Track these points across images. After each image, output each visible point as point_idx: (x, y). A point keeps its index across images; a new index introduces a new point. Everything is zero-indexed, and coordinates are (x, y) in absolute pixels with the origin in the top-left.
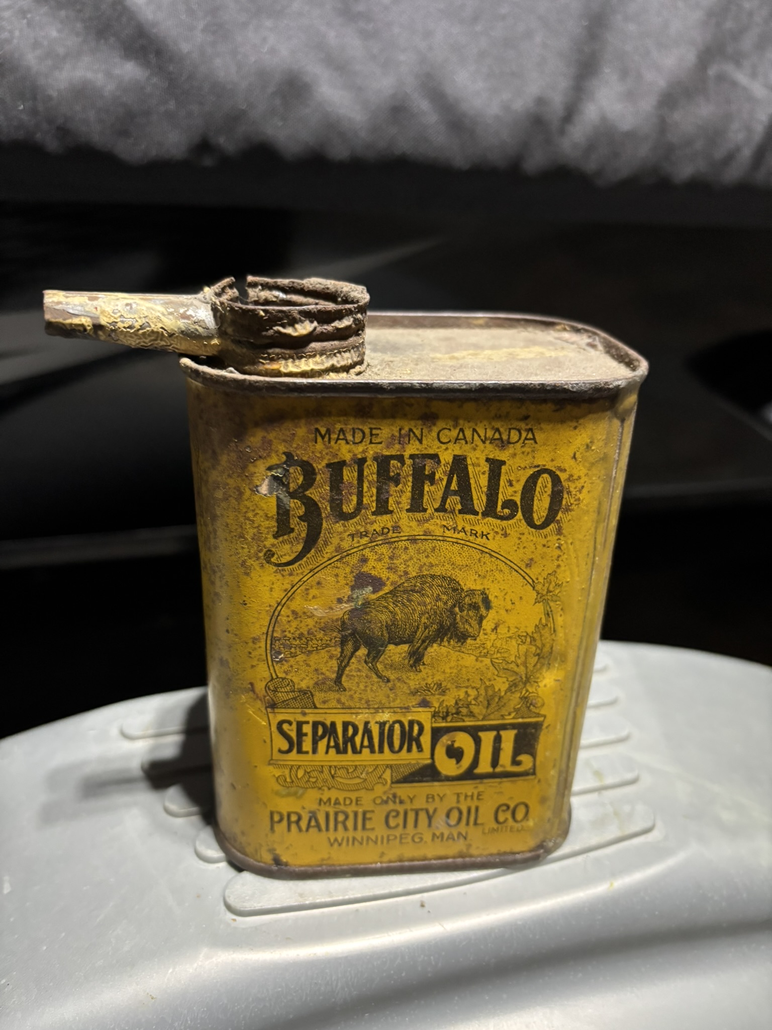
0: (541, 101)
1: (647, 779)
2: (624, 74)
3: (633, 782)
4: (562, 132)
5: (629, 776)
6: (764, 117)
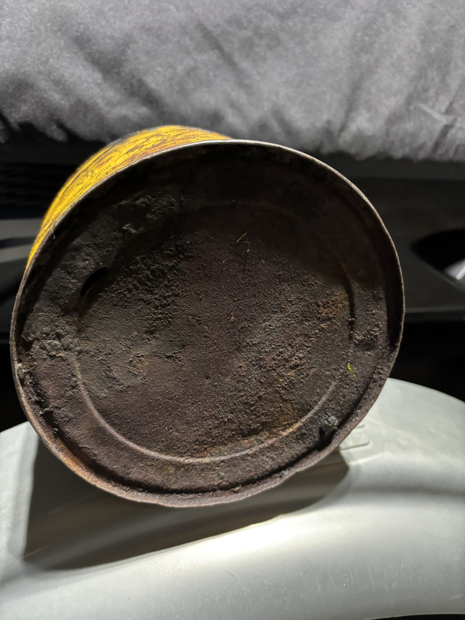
0: (329, 122)
1: (368, 426)
2: (369, 110)
3: (362, 427)
4: (339, 136)
6: (439, 128)
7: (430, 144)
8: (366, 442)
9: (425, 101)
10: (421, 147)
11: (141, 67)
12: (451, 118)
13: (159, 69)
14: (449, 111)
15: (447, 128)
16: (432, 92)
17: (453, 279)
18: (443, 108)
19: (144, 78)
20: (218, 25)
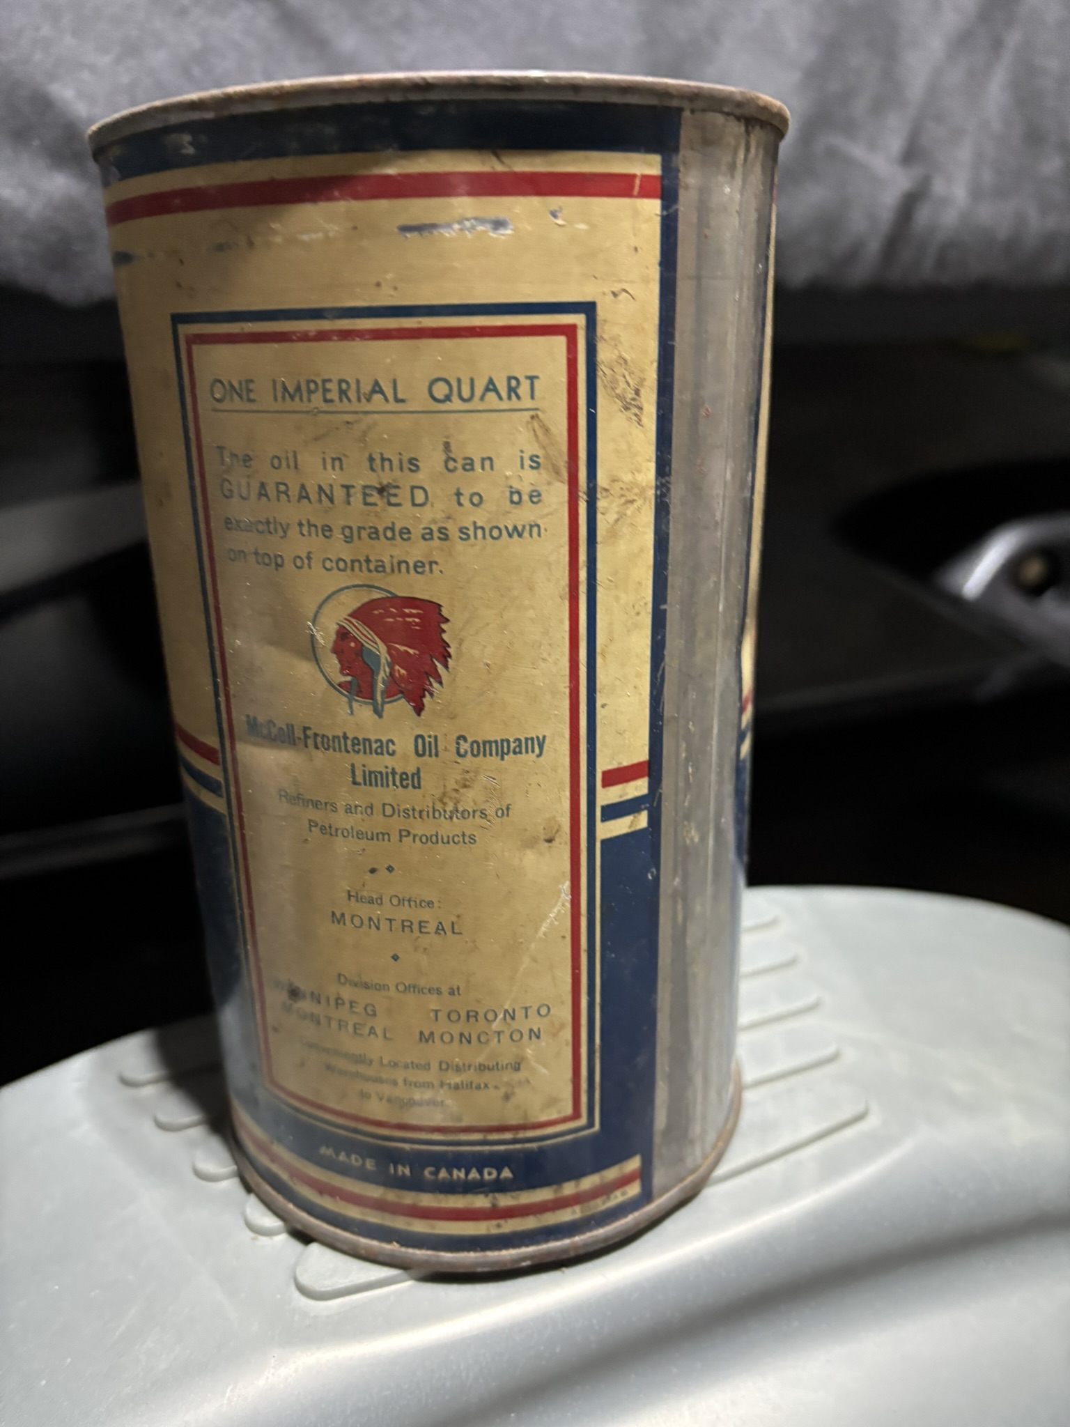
1: (850, 1055)
3: (832, 1059)
5: (828, 1051)
6: (889, 199)
7: (874, 247)
8: (860, 1108)
9: (849, 128)
10: (853, 254)
11: (39, 55)
12: (917, 171)
14: (911, 155)
15: (910, 203)
16: (860, 106)
17: (957, 601)
18: (895, 144)
19: (52, 89)
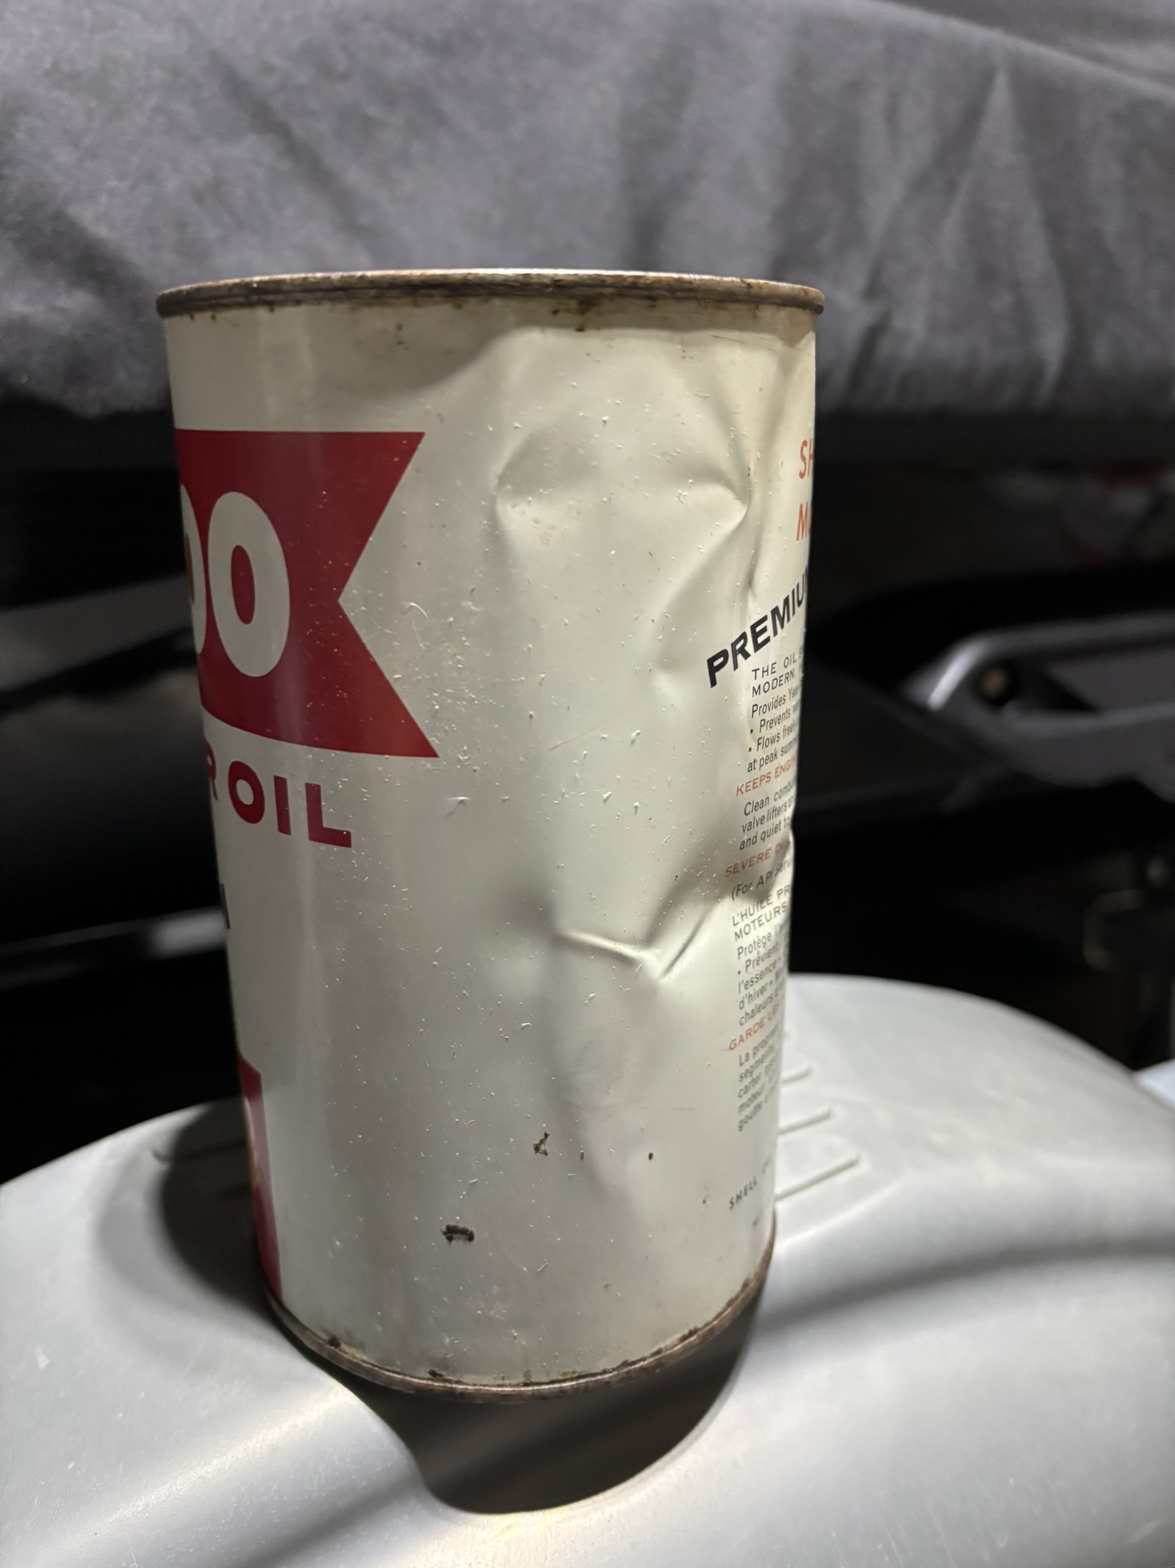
1: (840, 1113)
3: (826, 1117)
5: (820, 1111)
6: (853, 331)
7: (842, 375)
8: (851, 1156)
11: (59, 179)
12: (879, 306)
13: (112, 183)
14: (873, 290)
15: (874, 335)
17: (923, 710)
18: (859, 280)
19: (72, 211)
20: (268, 69)
